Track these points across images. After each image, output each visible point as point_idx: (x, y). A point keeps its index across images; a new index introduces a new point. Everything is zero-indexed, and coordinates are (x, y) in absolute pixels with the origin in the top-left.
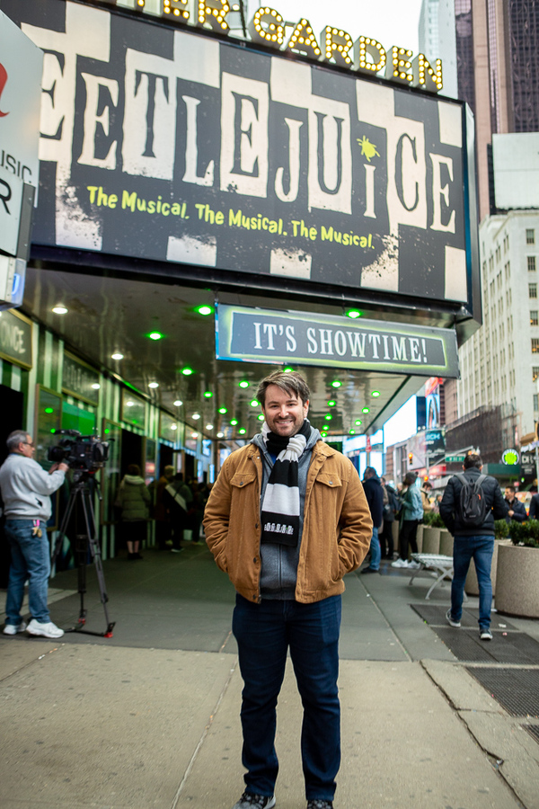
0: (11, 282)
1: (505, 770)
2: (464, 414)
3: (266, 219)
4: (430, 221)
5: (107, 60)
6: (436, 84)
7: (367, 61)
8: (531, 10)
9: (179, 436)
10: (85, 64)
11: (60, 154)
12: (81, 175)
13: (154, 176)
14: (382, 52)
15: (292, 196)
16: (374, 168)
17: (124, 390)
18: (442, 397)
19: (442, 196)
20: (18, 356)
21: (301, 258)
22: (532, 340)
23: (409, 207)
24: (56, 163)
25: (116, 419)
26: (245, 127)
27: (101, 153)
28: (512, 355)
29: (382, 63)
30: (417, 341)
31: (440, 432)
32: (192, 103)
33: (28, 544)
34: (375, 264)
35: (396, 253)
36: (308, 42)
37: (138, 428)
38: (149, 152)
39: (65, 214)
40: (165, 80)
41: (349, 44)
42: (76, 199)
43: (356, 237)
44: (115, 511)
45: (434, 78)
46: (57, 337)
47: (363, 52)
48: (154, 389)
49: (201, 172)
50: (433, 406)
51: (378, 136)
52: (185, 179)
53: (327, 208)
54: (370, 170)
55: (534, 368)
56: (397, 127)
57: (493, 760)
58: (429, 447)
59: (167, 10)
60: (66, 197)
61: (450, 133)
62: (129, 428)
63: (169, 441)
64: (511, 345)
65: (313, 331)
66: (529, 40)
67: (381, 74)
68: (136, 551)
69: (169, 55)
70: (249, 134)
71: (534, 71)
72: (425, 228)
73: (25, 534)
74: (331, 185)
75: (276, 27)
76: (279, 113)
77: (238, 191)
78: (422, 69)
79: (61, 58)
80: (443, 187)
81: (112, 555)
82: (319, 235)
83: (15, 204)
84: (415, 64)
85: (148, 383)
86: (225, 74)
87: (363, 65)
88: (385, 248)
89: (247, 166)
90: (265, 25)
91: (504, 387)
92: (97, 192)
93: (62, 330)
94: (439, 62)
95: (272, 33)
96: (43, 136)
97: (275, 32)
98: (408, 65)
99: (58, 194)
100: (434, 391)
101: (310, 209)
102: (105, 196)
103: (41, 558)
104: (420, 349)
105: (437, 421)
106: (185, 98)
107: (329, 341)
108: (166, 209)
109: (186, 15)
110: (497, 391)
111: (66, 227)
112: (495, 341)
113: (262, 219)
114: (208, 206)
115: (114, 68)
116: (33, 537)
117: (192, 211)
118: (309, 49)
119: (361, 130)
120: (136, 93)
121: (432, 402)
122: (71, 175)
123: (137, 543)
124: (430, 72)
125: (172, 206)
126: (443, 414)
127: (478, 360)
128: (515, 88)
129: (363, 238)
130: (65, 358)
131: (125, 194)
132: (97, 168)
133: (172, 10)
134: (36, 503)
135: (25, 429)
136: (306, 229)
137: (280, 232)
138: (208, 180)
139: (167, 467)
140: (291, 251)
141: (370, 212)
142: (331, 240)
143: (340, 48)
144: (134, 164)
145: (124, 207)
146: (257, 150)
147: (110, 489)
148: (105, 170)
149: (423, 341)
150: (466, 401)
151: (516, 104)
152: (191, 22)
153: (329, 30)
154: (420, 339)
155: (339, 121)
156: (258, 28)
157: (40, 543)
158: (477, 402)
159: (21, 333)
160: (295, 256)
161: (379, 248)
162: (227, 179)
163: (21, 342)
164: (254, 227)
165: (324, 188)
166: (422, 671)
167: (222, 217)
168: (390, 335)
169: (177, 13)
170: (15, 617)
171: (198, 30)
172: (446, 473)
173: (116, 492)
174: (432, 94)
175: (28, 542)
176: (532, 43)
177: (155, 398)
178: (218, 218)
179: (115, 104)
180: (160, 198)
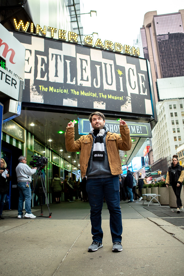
0: (17, 108)
1: (175, 236)
2: (156, 161)
3: (91, 93)
4: (140, 92)
5: (43, 51)
6: (138, 54)
7: (118, 49)
8: (164, 45)
9: (70, 168)
10: (37, 53)
11: (31, 77)
12: (37, 83)
13: (58, 82)
14: (122, 46)
15: (99, 86)
16: (122, 78)
17: (53, 153)
18: (149, 157)
19: (142, 85)
20: (20, 138)
21: (102, 104)
22: (174, 137)
23: (133, 88)
24: (30, 79)
25: (51, 161)
26: (84, 68)
27: (42, 76)
28: (168, 142)
29: (122, 49)
30: (139, 127)
31: (149, 167)
32: (68, 62)
33: (25, 189)
34: (124, 105)
35: (130, 101)
36: (100, 44)
37: (57, 164)
38: (56, 75)
39: (33, 93)
40: (60, 56)
41: (112, 44)
42: (36, 89)
43: (118, 97)
44: (52, 188)
45: (137, 53)
46: (32, 135)
47: (116, 46)
48: (61, 152)
49: (72, 81)
50: (146, 160)
51: (123, 69)
52: (67, 83)
53: (109, 89)
54: (121, 78)
55: (175, 145)
56: (127, 66)
57: (172, 235)
58: (146, 172)
59: (60, 37)
60: (33, 89)
61: (143, 68)
62: (55, 164)
63: (67, 169)
64: (168, 139)
65: (107, 125)
66: (164, 53)
67: (122, 52)
68: (58, 201)
69: (61, 49)
70: (85, 69)
71: (167, 61)
72: (138, 94)
73: (24, 186)
74: (110, 83)
75: (91, 41)
76: (93, 64)
77: (82, 85)
78: (133, 50)
79: (30, 51)
80: (142, 83)
81: (51, 203)
82: (107, 97)
83: (18, 86)
84: (132, 49)
85: (60, 150)
86: (77, 54)
87: (116, 50)
88: (127, 100)
89: (85, 78)
90: (88, 41)
91: (167, 152)
92: (42, 87)
93: (33, 132)
94: (138, 49)
95: (90, 42)
96: (25, 72)
97: (91, 42)
98: (129, 49)
99: (31, 88)
100: (146, 155)
101: (104, 90)
102: (44, 88)
103: (29, 194)
104: (140, 129)
105: (148, 164)
106: (66, 60)
107: (112, 128)
108: (62, 91)
109: (65, 39)
110: (165, 153)
111: (33, 97)
112: (163, 138)
113: (90, 93)
114: (74, 90)
115: (46, 53)
116: (26, 187)
117: (70, 91)
118: (101, 46)
119: (117, 67)
120: (52, 60)
121: (146, 158)
122: (34, 82)
123: (59, 198)
124: (136, 51)
125: (64, 90)
126: (149, 161)
127: (159, 144)
128: (162, 66)
129: (120, 97)
130: (34, 141)
131: (50, 87)
132: (42, 80)
133: (61, 37)
134: (27, 177)
135: (23, 155)
136: (103, 95)
137: (96, 97)
138: (74, 83)
139: (67, 176)
140: (99, 102)
141: (122, 90)
142: (111, 98)
143: (110, 46)
144: (52, 79)
145: (50, 91)
146: (88, 74)
147: (50, 182)
148: (44, 81)
149: (140, 127)
150: (156, 157)
151: (163, 71)
152: (67, 40)
153: (106, 41)
154: (139, 126)
155: (111, 65)
156: (86, 41)
157: (28, 189)
158: (159, 157)
159: (21, 132)
160: (101, 103)
161: (125, 100)
162: (79, 82)
163: (21, 135)
164: (88, 95)
165: (108, 84)
166: (148, 220)
167: (79, 93)
168: (130, 125)
169: (63, 38)
170: (21, 213)
171: (69, 42)
172: (152, 179)
173: (52, 183)
174: (137, 57)
175: (24, 189)
176: (165, 53)
177: (62, 155)
178: (78, 93)
179: (46, 63)
180: (60, 88)
